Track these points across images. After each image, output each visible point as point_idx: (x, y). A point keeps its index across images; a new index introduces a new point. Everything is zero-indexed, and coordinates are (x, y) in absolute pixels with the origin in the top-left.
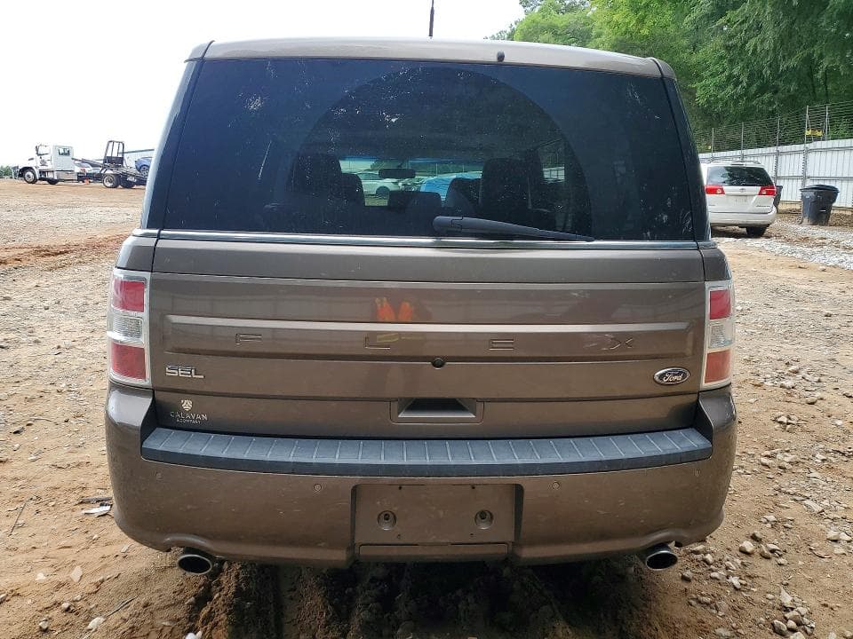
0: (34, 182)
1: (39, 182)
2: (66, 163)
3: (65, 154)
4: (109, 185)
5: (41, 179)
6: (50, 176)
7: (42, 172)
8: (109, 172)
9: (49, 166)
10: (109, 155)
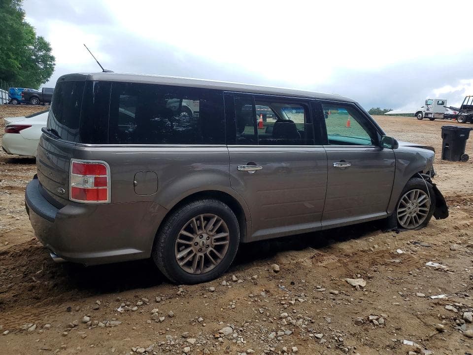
0: (421, 119)
1: (424, 119)
2: (440, 109)
3: (441, 104)
4: (461, 121)
5: (425, 118)
6: (430, 116)
7: (427, 114)
8: (463, 114)
9: (431, 111)
10: (465, 104)
